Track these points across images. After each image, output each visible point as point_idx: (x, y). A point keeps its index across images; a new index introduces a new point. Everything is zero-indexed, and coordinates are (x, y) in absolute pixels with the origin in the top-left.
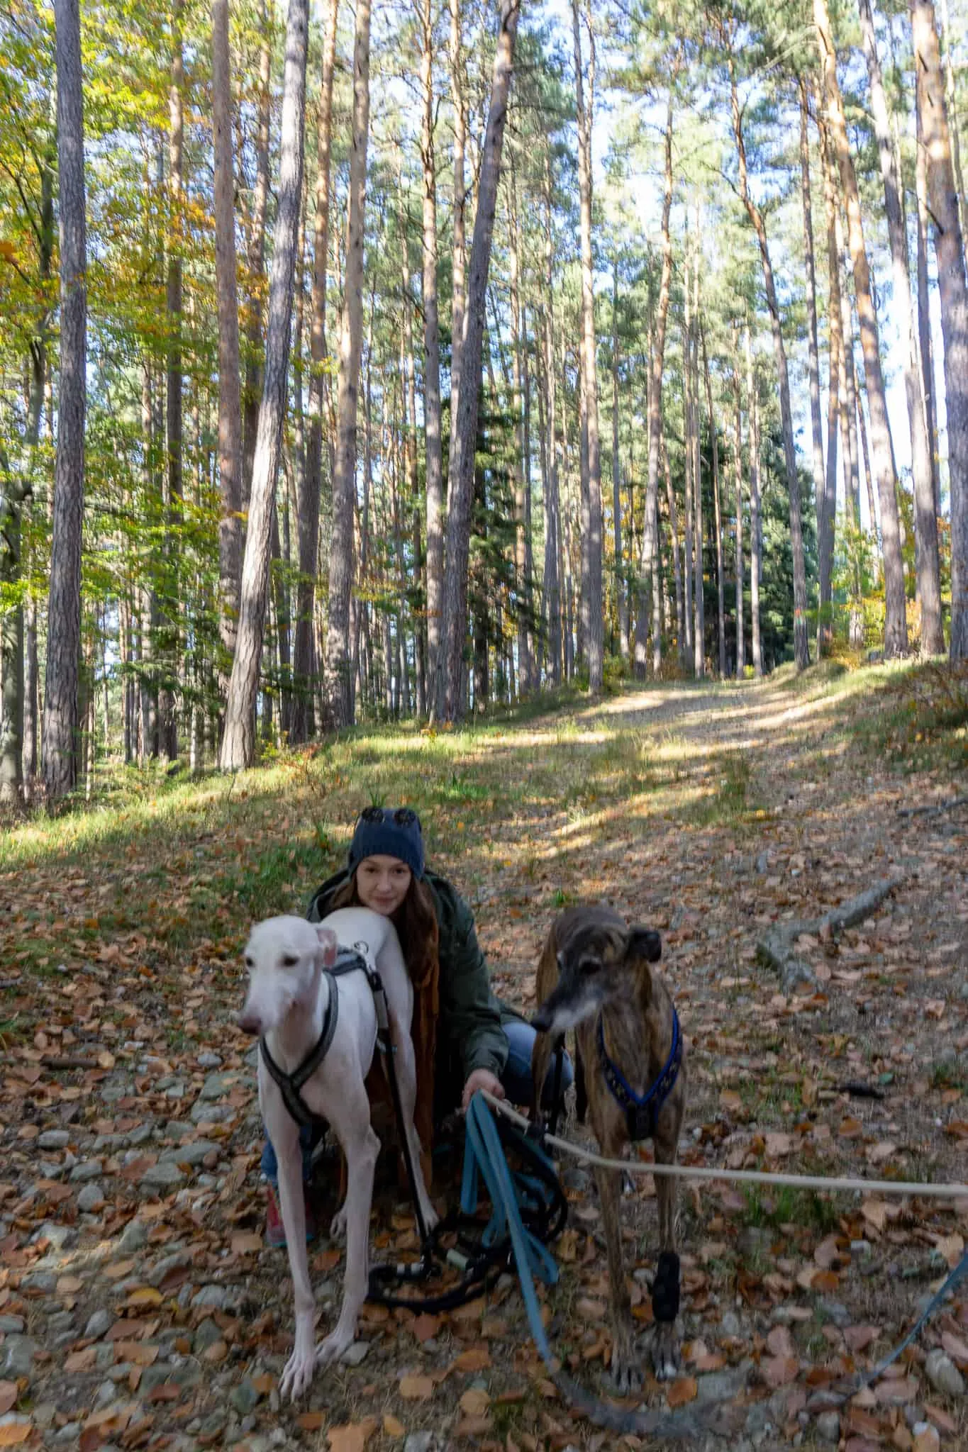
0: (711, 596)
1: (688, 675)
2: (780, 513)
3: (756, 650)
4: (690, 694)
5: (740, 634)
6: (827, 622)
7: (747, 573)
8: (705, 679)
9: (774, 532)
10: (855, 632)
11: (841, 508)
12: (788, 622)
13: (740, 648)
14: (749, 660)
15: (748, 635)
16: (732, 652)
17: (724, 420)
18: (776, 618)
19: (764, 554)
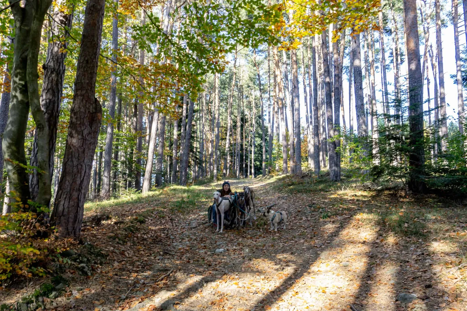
0: (242, 156)
1: (235, 177)
2: (260, 136)
3: (253, 171)
4: (235, 181)
5: (249, 167)
6: (271, 165)
7: (251, 151)
8: (239, 179)
9: (258, 141)
10: (277, 168)
11: (274, 138)
12: (261, 165)
13: (249, 171)
14: (251, 174)
15: (251, 167)
16: (247, 171)
17: (247, 112)
18: (258, 163)
19: (255, 146)
